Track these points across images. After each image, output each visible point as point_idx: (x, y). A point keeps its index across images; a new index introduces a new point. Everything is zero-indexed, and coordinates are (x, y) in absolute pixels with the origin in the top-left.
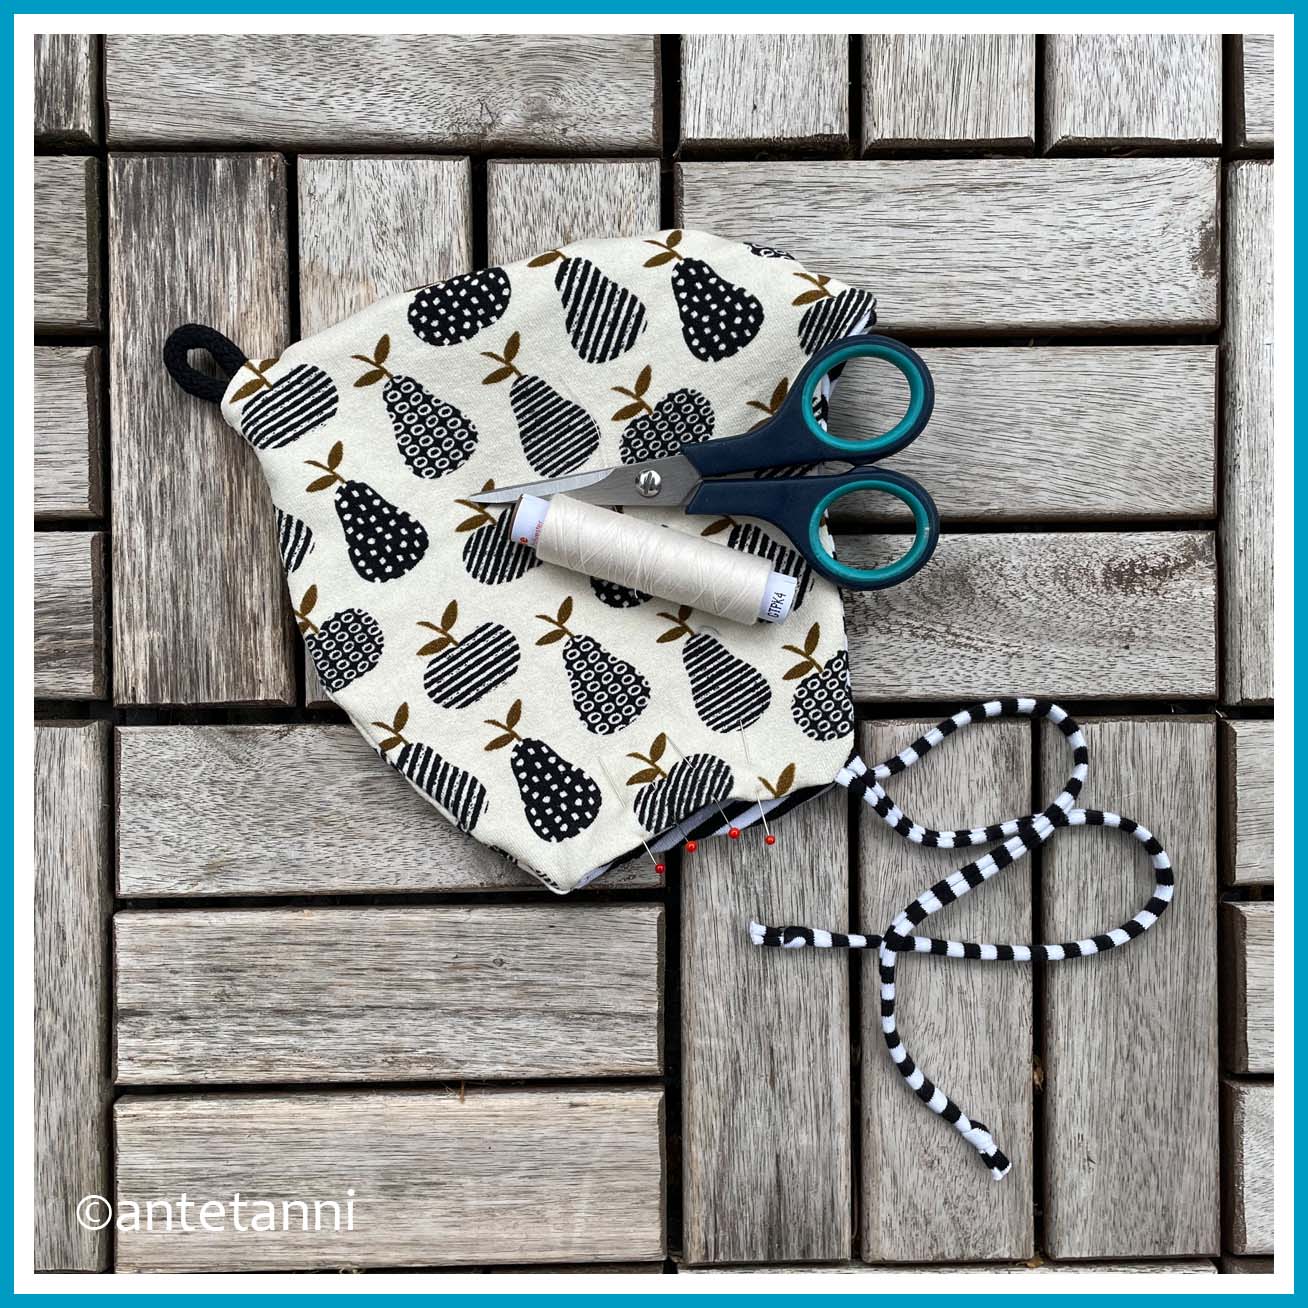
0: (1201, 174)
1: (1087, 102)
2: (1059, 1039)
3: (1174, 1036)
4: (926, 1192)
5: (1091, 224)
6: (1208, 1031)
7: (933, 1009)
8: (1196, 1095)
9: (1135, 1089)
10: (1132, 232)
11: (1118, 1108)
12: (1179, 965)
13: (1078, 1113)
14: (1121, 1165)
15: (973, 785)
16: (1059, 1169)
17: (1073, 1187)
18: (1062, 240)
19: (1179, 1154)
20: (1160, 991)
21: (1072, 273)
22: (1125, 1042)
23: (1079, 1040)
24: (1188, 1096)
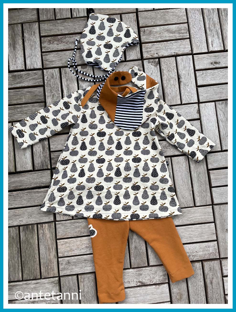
0: (196, 105)
1: (185, 100)
2: (194, 185)
3: (205, 184)
4: (183, 201)
5: (187, 111)
6: (208, 183)
7: (182, 184)
8: (208, 189)
9: (202, 189)
10: (191, 111)
11: (200, 191)
12: (204, 177)
13: (196, 192)
14: (201, 196)
15: (183, 163)
16: (195, 198)
17: (197, 199)
18: (184, 112)
19: (207, 195)
20: (203, 180)
21: (186, 115)
22: (200, 185)
23: (196, 185)
24: (207, 189)
